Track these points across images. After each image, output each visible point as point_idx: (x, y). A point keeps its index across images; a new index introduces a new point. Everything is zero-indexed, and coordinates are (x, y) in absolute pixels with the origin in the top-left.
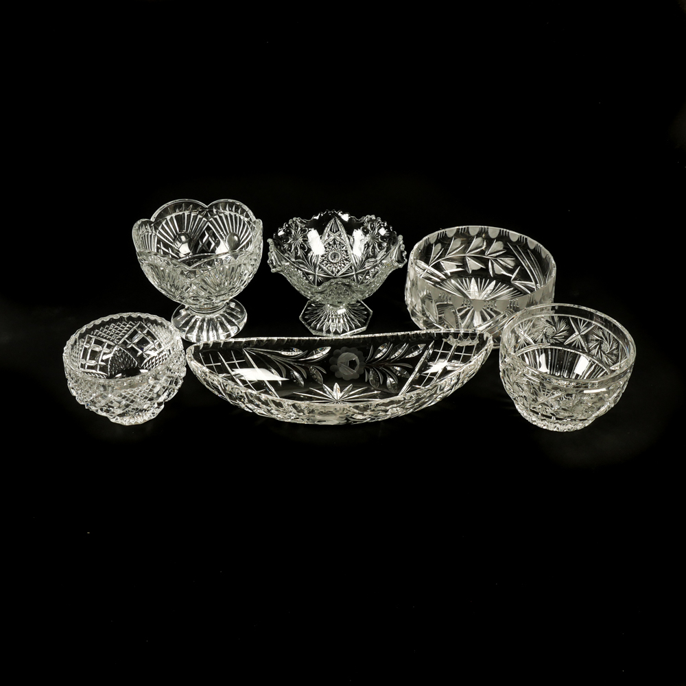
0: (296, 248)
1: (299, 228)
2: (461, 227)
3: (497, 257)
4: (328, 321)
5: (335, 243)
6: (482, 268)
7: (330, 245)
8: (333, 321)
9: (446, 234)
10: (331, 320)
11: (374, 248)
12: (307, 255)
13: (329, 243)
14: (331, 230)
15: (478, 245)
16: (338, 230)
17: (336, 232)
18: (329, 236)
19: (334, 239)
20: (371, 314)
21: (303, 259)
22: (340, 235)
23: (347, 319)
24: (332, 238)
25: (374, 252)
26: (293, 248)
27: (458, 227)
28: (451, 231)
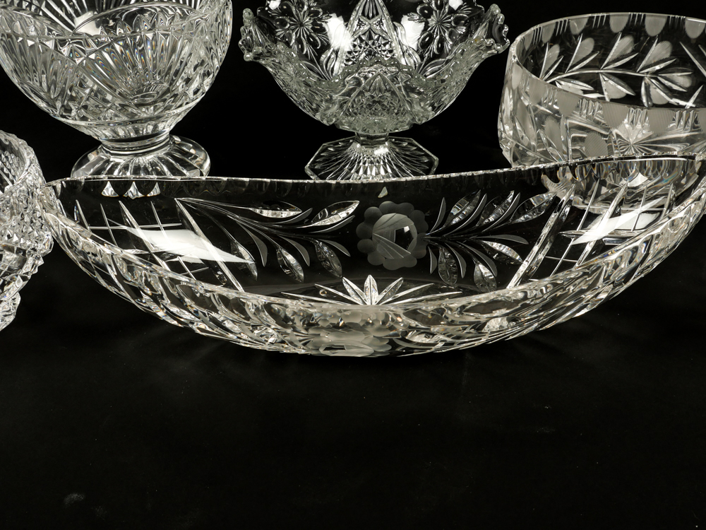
0: (299, 41)
1: (306, 8)
2: (595, 15)
3: (657, 72)
4: (357, 172)
5: (370, 38)
6: (627, 95)
7: (362, 41)
8: (365, 172)
9: (569, 27)
10: (361, 172)
11: (442, 41)
12: (320, 56)
13: (360, 37)
14: (363, 14)
15: (625, 50)
16: (377, 14)
17: (373, 17)
18: (360, 24)
19: (370, 30)
20: (436, 163)
21: (312, 61)
22: (380, 23)
23: (392, 169)
24: (366, 28)
25: (441, 49)
26: (293, 41)
27: (590, 15)
28: (578, 23)
